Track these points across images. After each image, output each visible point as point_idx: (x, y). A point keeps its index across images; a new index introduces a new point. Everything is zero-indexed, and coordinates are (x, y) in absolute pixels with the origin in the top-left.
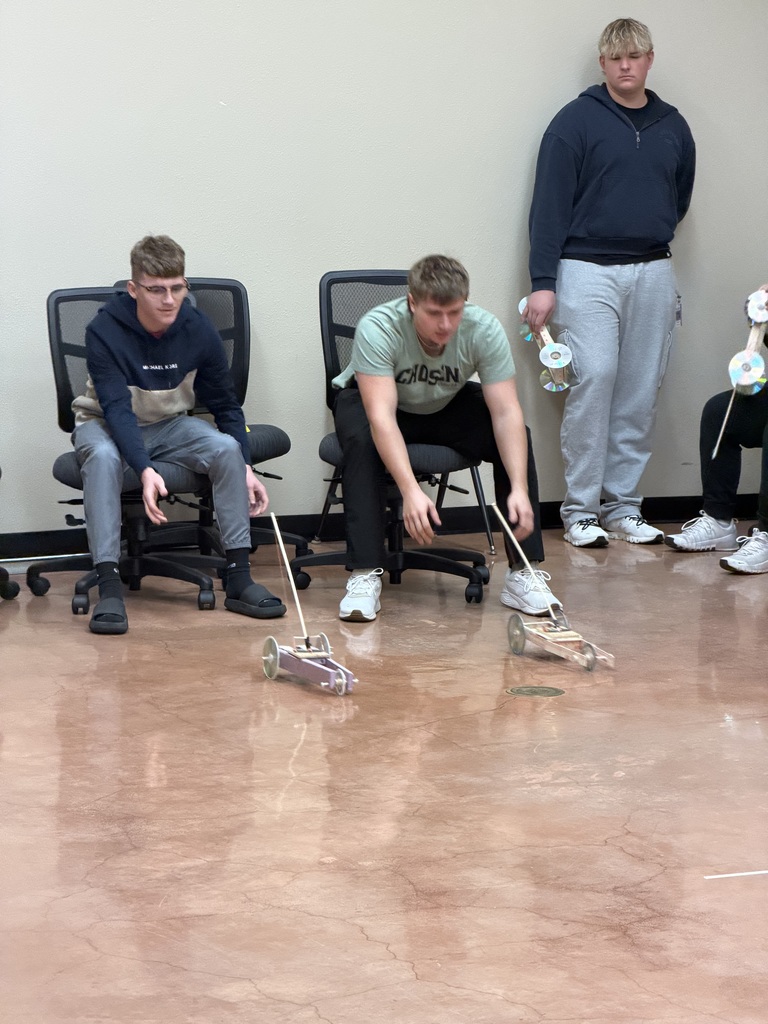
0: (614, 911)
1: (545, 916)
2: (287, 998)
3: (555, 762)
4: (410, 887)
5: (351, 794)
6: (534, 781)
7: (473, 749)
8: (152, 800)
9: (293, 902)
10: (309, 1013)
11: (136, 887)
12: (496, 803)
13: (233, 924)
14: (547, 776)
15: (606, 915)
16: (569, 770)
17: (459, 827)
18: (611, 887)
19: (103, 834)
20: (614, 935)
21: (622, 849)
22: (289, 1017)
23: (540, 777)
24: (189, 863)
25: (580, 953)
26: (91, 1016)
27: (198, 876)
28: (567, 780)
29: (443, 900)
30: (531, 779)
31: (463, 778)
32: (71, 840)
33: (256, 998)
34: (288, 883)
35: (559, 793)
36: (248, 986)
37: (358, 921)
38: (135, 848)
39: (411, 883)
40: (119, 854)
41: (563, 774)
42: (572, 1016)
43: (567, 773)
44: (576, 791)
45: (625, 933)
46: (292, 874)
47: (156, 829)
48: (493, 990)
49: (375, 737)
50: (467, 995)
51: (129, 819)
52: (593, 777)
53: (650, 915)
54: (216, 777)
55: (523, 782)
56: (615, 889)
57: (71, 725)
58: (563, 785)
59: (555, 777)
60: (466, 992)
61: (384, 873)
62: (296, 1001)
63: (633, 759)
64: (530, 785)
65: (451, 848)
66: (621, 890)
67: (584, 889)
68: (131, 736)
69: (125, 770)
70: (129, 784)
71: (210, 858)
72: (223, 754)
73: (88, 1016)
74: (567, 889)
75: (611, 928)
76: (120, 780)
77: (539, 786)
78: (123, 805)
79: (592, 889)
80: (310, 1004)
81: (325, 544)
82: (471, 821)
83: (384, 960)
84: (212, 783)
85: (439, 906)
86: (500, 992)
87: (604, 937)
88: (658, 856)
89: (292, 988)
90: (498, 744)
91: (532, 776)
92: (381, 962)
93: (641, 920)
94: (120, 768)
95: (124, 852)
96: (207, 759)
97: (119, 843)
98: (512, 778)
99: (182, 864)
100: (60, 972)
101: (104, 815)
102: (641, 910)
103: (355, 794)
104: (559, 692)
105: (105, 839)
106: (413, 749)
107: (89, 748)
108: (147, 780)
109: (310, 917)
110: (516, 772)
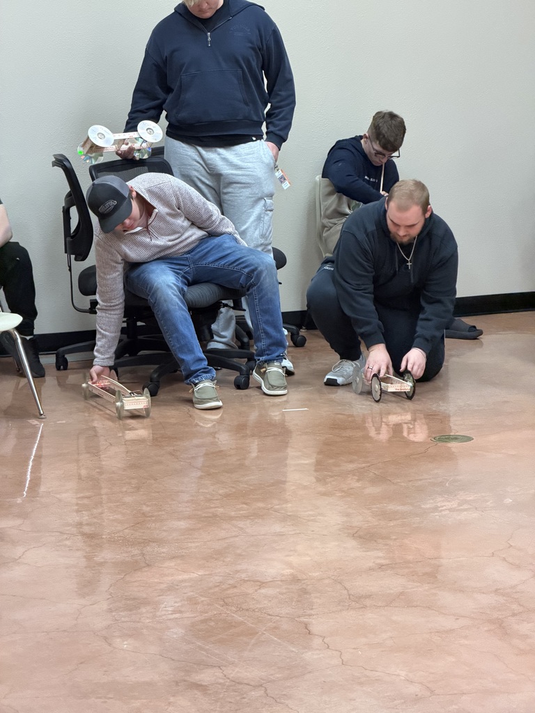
0: (494, 608)
1: (442, 613)
2: (246, 681)
3: (461, 493)
4: (345, 592)
5: (309, 521)
6: (444, 508)
7: (402, 484)
8: (164, 529)
9: (257, 606)
10: (261, 692)
11: (145, 596)
12: (414, 526)
13: (212, 624)
14: (454, 504)
15: (488, 611)
16: (471, 498)
17: (387, 545)
18: (494, 589)
19: (126, 555)
20: (493, 627)
21: (504, 559)
22: (245, 696)
23: (449, 505)
24: (186, 576)
25: (466, 642)
26: (100, 698)
27: (191, 586)
28: (469, 506)
29: (368, 602)
30: (443, 507)
31: (392, 507)
32: (102, 560)
33: (221, 681)
34: (256, 592)
35: (463, 516)
36: (218, 673)
37: (304, 620)
38: (148, 565)
39: (346, 589)
40: (135, 570)
41: (466, 502)
42: (455, 692)
43: (469, 501)
44: (476, 515)
45: (500, 626)
46: (259, 584)
47: (164, 550)
48: (398, 672)
49: (331, 477)
50: (379, 676)
51: (146, 542)
52: (489, 503)
53: (521, 611)
54: (213, 510)
55: (436, 509)
56: (496, 590)
57: (113, 472)
58: (465, 510)
59: (460, 505)
60: (377, 674)
61: (327, 581)
62: (252, 683)
63: (518, 489)
64: (441, 511)
65: (378, 561)
66: (501, 591)
67: (474, 591)
68: (156, 480)
69: (148, 506)
71: (201, 573)
72: (221, 492)
73: (97, 698)
74: (461, 591)
75: (491, 621)
76: (143, 514)
77: (448, 512)
78: (144, 532)
79: (480, 591)
80: (261, 686)
82: (395, 539)
83: (320, 650)
84: (210, 515)
85: (365, 607)
86: (403, 673)
87: (485, 629)
89: (251, 673)
90: (420, 480)
91: (443, 504)
92: (318, 652)
93: (514, 615)
94: (145, 504)
95: (140, 569)
96: (208, 496)
97: (136, 562)
98: (428, 506)
99: (180, 577)
100: (81, 663)
101: (128, 541)
102: (514, 606)
103: (312, 520)
104: (470, 439)
105: (127, 559)
106: (358, 485)
107: (124, 489)
108: (163, 513)
109: (269, 617)
110: (432, 501)
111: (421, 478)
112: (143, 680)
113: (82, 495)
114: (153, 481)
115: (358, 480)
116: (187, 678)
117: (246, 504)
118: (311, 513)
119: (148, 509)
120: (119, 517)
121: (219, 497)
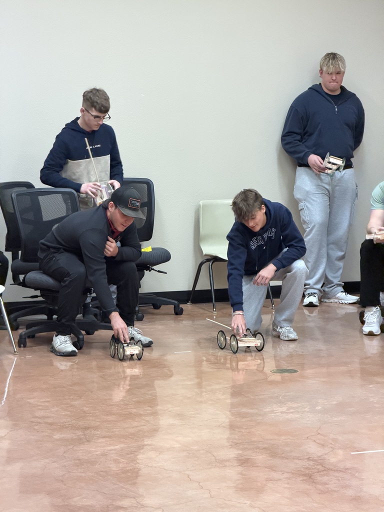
0: (307, 468)
1: (274, 470)
2: (151, 506)
3: (289, 403)
4: (213, 458)
5: (191, 417)
6: (278, 411)
7: (252, 397)
8: (98, 420)
9: (158, 465)
11: (86, 458)
12: (258, 421)
13: (129, 474)
14: (284, 409)
15: (302, 469)
17: (240, 432)
18: (307, 457)
19: (73, 435)
20: (305, 478)
21: (315, 441)
23: (281, 409)
24: (112, 447)
27: (116, 453)
28: (293, 411)
29: (227, 464)
31: (244, 410)
32: (58, 438)
33: (136, 505)
34: (157, 456)
35: (289, 416)
36: (133, 501)
37: (188, 473)
38: (88, 441)
39: (214, 456)
40: (80, 444)
41: (292, 408)
43: (294, 407)
44: (297, 416)
45: (310, 477)
46: (159, 452)
47: (98, 433)
48: (246, 502)
49: (206, 392)
50: (233, 504)
51: (87, 428)
52: (306, 409)
53: (323, 469)
54: (129, 410)
55: (272, 412)
56: (309, 458)
57: (64, 387)
58: (292, 413)
59: (287, 410)
60: (233, 502)
61: (202, 452)
62: (154, 507)
63: (326, 401)
64: (276, 413)
65: (235, 441)
66: (311, 459)
67: (295, 458)
68: (92, 392)
69: (87, 407)
70: (89, 413)
71: (122, 446)
72: (134, 400)
74: (286, 458)
75: (305, 475)
76: (84, 411)
77: (280, 413)
78: (84, 422)
79: (298, 459)
80: (160, 508)
81: (193, 305)
82: (246, 429)
83: (197, 489)
84: (127, 413)
85: (225, 466)
86: (248, 502)
87: (301, 479)
88: (331, 444)
89: (153, 501)
90: (264, 395)
91: (277, 409)
92: (195, 490)
93: (319, 472)
94: (85, 406)
95: (83, 443)
96: (126, 402)
97: (81, 439)
98: (268, 410)
99: (109, 448)
101: (75, 427)
102: (319, 467)
103: (193, 417)
104: (296, 371)
105: (74, 437)
106: (223, 397)
107: (72, 397)
108: (97, 411)
109: (165, 471)
110: (270, 407)
111: (263, 394)
112: (86, 504)
113: (44, 400)
114: (90, 393)
115: (223, 395)
116: (114, 503)
117: (151, 407)
118: (193, 413)
119: (87, 409)
120: (69, 413)
121: (133, 403)
